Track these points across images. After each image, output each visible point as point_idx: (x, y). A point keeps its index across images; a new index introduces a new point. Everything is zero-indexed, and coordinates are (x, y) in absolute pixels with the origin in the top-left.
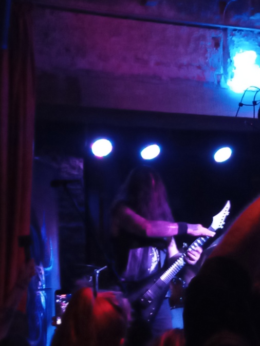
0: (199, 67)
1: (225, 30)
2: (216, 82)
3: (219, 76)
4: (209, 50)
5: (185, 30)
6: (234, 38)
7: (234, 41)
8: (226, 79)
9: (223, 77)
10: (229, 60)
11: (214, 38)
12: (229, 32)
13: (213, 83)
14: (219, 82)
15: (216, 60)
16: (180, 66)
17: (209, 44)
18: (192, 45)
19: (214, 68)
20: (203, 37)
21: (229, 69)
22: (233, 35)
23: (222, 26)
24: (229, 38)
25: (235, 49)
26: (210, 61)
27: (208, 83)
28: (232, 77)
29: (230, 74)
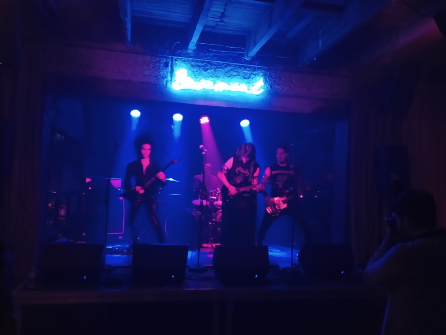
0: (156, 77)
1: (172, 58)
2: (165, 84)
3: (167, 82)
4: (161, 68)
5: (148, 58)
6: (177, 62)
7: (176, 64)
8: (171, 83)
9: (169, 82)
10: (173, 74)
11: (165, 62)
12: (174, 59)
13: (163, 85)
14: (166, 84)
15: (166, 73)
16: (145, 76)
17: (162, 65)
18: (152, 66)
19: (164, 77)
20: (159, 62)
21: (173, 78)
22: (176, 60)
23: (170, 57)
24: (174, 62)
25: (177, 67)
26: (162, 74)
27: (159, 85)
28: (175, 81)
29: (173, 80)
